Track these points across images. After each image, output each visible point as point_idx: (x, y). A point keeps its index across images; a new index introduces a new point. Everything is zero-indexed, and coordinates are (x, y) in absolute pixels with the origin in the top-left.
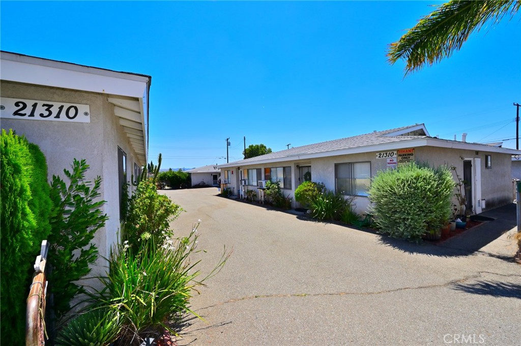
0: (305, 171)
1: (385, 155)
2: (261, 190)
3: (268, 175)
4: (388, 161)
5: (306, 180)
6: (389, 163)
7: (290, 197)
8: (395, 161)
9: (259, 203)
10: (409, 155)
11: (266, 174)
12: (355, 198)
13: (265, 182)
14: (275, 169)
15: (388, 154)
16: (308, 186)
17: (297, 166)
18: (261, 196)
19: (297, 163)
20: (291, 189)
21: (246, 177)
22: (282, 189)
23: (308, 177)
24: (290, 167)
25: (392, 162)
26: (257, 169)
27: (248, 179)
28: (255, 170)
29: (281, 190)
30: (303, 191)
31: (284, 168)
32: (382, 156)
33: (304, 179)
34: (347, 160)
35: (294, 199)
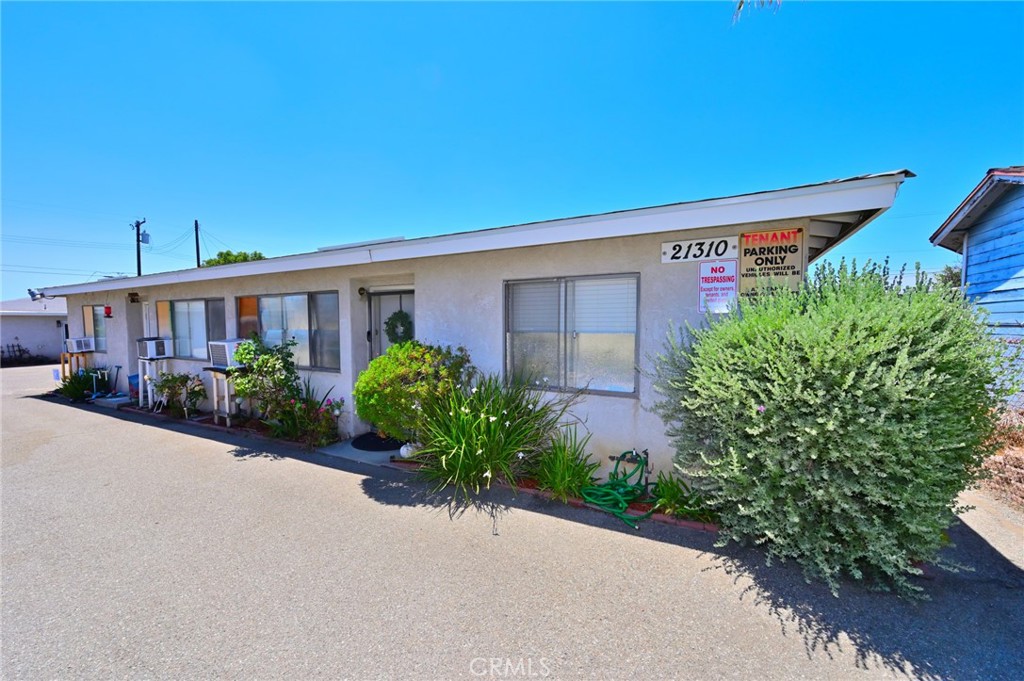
0: (390, 308)
1: (695, 250)
2: (221, 376)
3: (248, 323)
4: (706, 272)
5: (394, 338)
6: (706, 280)
7: (335, 396)
8: (730, 270)
9: (211, 421)
10: (781, 249)
11: (244, 319)
12: (579, 399)
13: (235, 344)
14: (276, 301)
15: (706, 248)
16: (412, 359)
17: (362, 291)
18: (221, 398)
19: (361, 280)
20: (337, 370)
21: (165, 330)
22: (304, 369)
23: (401, 328)
24: (336, 292)
25: (718, 275)
26: (207, 301)
27: (175, 337)
28: (201, 306)
29: (300, 374)
30: (392, 383)
31: (312, 297)
32: (682, 254)
33: (385, 337)
34: (549, 269)
35: (351, 408)
